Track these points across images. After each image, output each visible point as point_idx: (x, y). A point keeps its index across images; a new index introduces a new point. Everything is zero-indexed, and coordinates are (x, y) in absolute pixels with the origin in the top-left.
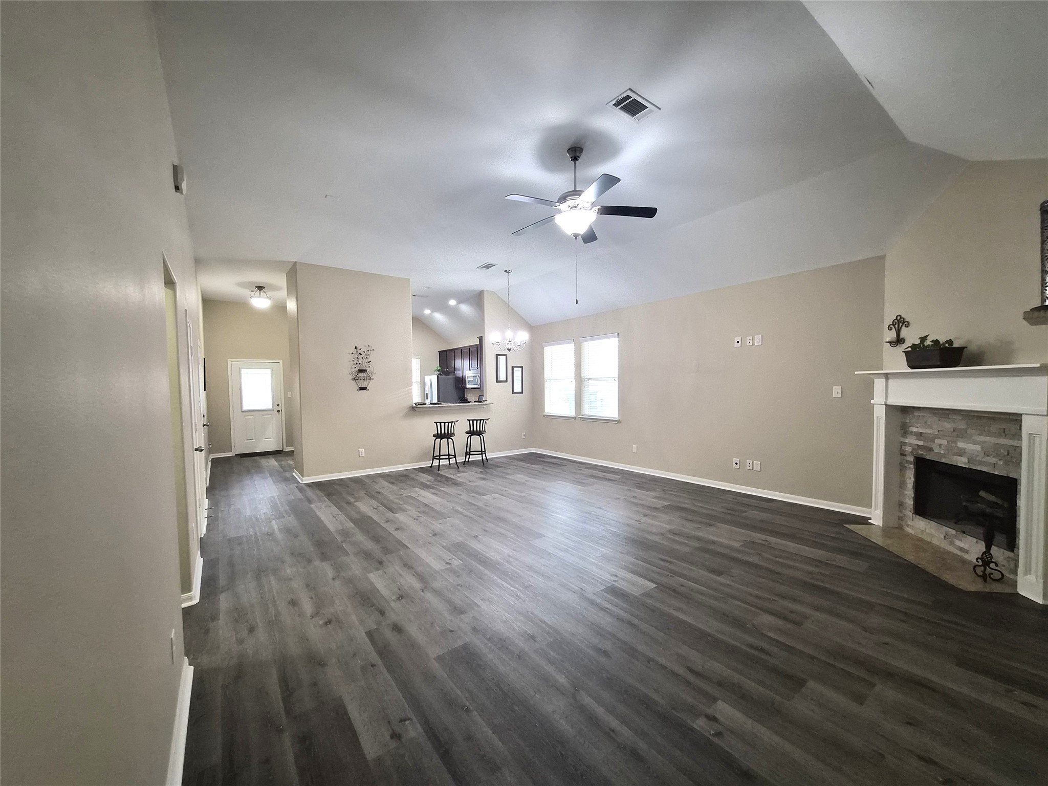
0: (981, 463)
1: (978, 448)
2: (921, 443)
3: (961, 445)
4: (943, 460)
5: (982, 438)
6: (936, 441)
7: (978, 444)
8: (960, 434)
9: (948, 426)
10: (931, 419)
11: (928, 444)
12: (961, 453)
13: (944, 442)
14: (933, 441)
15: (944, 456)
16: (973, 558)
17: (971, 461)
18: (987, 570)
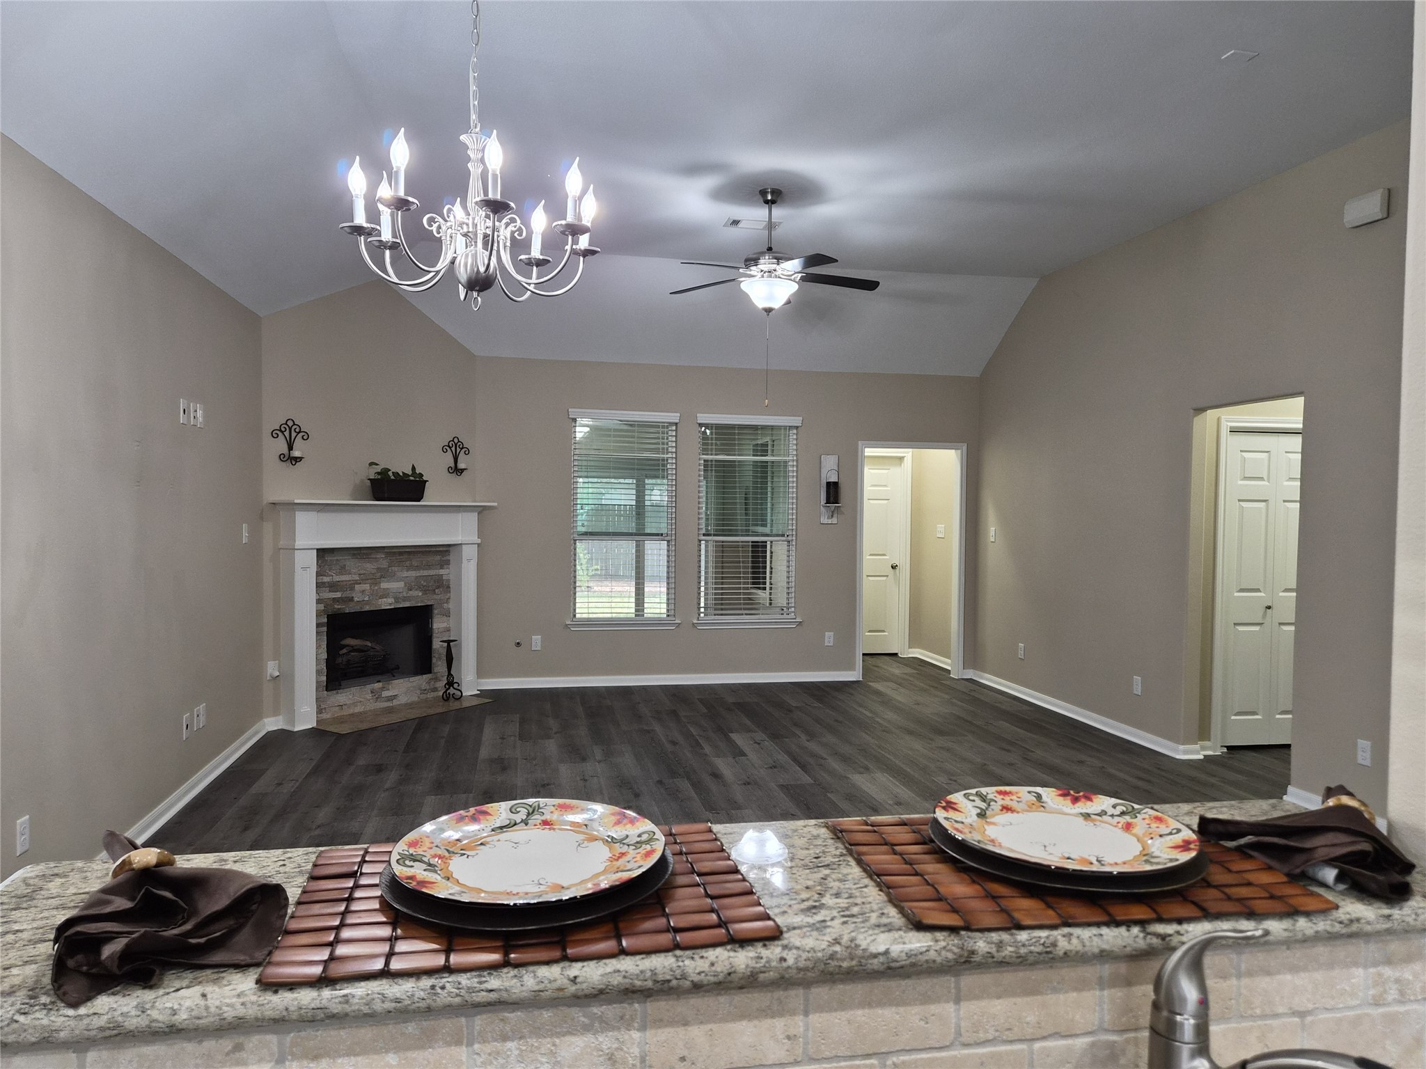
0: (405, 599)
1: (401, 584)
2: (338, 595)
3: (384, 585)
4: (367, 608)
5: (405, 574)
6: (357, 587)
7: (401, 580)
8: (384, 574)
9: (370, 567)
10: (350, 563)
11: (348, 594)
12: (385, 594)
13: (367, 587)
14: (352, 589)
15: (368, 603)
16: (403, 700)
17: (397, 600)
18: (452, 691)
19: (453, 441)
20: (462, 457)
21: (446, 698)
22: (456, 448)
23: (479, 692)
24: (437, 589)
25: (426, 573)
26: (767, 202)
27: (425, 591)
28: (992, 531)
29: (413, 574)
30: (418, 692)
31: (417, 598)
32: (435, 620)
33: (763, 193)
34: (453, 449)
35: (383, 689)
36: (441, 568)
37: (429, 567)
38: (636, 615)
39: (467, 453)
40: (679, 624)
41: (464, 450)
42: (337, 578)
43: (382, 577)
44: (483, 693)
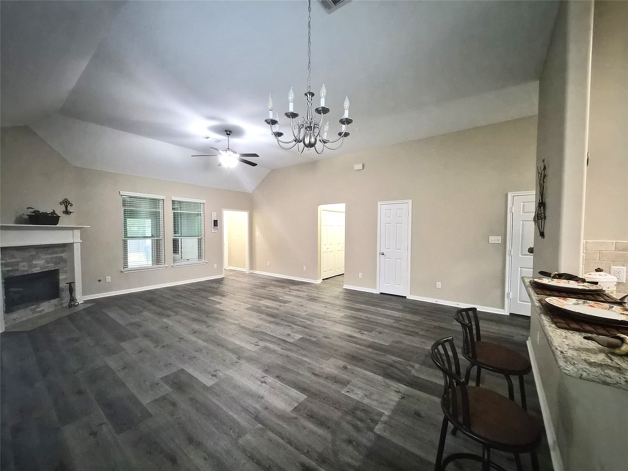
0: (45, 267)
1: (44, 261)
2: (10, 268)
3: (35, 262)
4: (27, 273)
5: (45, 257)
6: (20, 264)
8: (33, 257)
9: (26, 255)
10: (15, 254)
11: (16, 267)
12: (36, 266)
13: (25, 264)
14: (18, 265)
15: (27, 271)
16: (47, 311)
17: (41, 268)
18: (73, 303)
19: (65, 200)
20: (69, 207)
21: (70, 306)
22: (66, 203)
23: (83, 302)
24: (61, 262)
25: (55, 255)
26: (227, 134)
27: (56, 263)
28: (258, 233)
29: (49, 256)
30: (54, 306)
31: (51, 267)
32: (60, 275)
33: (226, 131)
34: (65, 204)
35: (37, 307)
36: (62, 253)
37: (56, 253)
38: (152, 265)
39: (71, 205)
40: (167, 267)
41: (70, 204)
42: (9, 261)
43: (33, 259)
44: (86, 302)
